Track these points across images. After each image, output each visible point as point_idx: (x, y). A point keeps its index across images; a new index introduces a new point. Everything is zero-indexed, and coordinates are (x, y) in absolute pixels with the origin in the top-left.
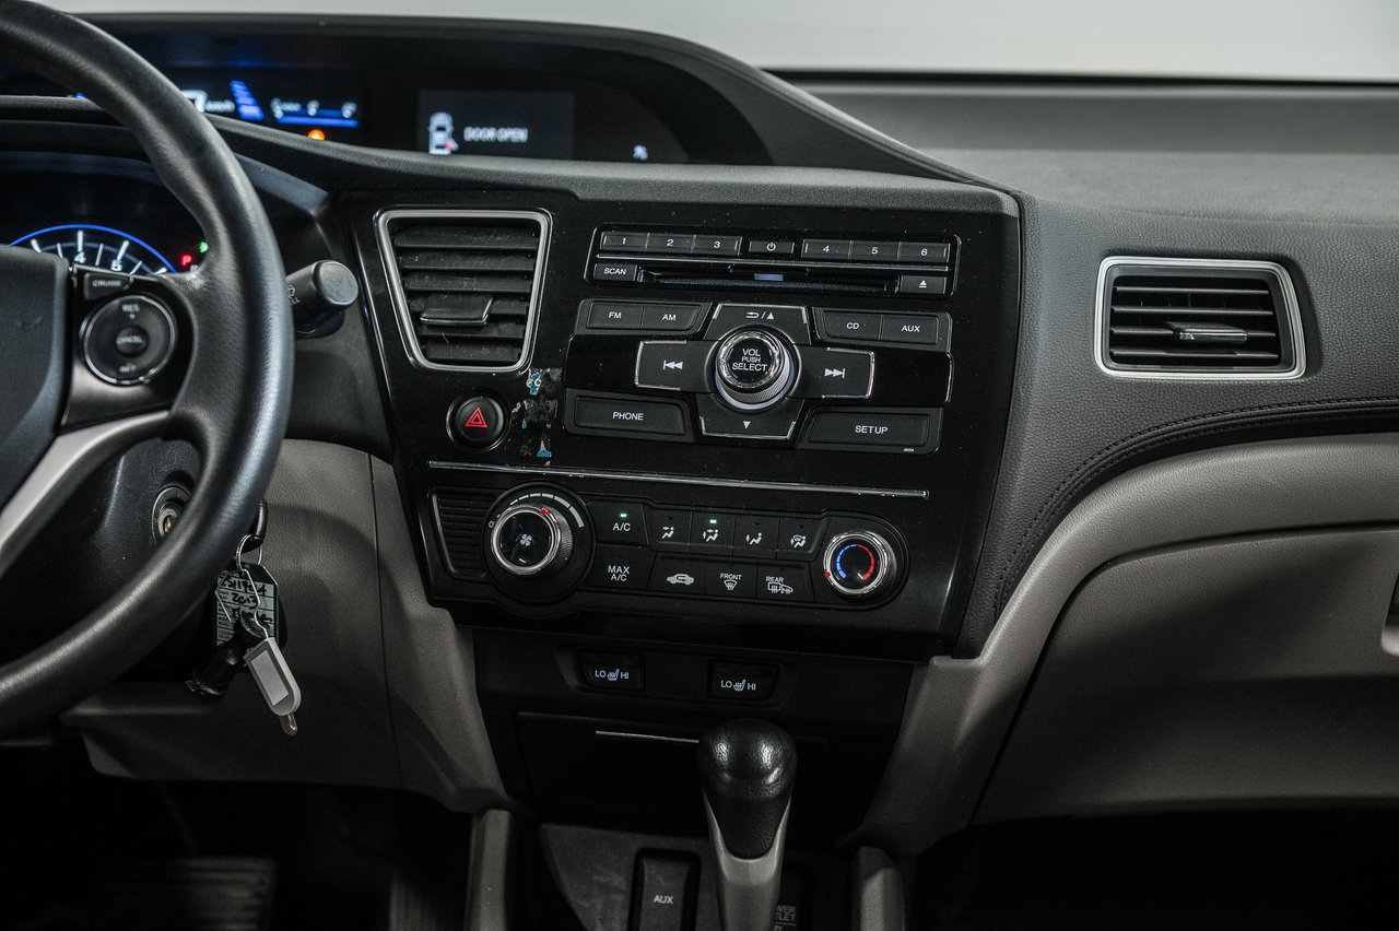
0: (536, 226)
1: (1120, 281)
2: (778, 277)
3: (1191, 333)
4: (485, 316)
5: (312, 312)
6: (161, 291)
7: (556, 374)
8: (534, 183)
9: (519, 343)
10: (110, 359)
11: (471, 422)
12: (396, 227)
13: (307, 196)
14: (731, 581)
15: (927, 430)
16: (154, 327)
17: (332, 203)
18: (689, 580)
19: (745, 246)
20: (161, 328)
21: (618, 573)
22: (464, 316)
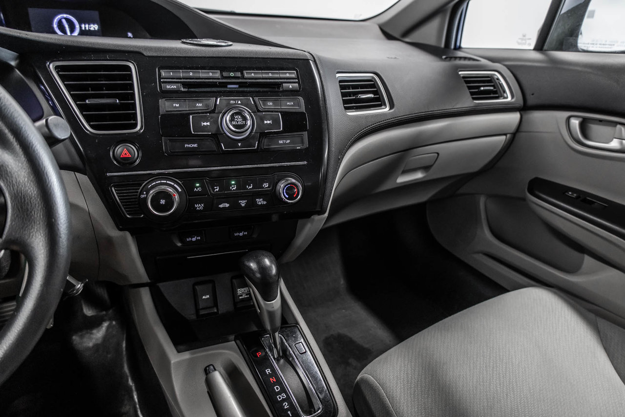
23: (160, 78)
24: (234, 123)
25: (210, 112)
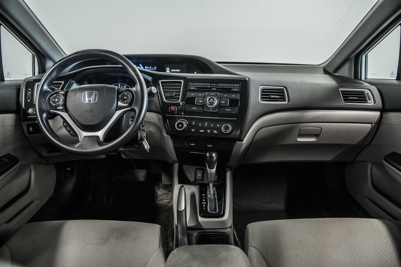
0: (181, 82)
1: (262, 89)
2: (215, 89)
3: (272, 97)
4: (174, 95)
5: (151, 94)
6: (130, 91)
7: (184, 103)
8: (181, 76)
9: (179, 98)
10: (123, 100)
11: (172, 109)
12: (162, 82)
13: (150, 78)
14: (209, 131)
15: (236, 110)
16: (129, 96)
17: (153, 80)
18: (203, 131)
19: (210, 84)
20: (130, 96)
21: (193, 130)
22: (171, 95)
23: (190, 85)
24: (209, 101)
25: (203, 97)
